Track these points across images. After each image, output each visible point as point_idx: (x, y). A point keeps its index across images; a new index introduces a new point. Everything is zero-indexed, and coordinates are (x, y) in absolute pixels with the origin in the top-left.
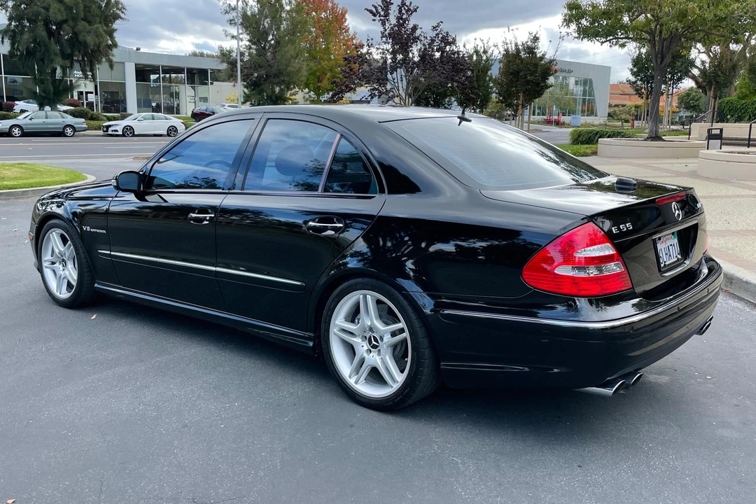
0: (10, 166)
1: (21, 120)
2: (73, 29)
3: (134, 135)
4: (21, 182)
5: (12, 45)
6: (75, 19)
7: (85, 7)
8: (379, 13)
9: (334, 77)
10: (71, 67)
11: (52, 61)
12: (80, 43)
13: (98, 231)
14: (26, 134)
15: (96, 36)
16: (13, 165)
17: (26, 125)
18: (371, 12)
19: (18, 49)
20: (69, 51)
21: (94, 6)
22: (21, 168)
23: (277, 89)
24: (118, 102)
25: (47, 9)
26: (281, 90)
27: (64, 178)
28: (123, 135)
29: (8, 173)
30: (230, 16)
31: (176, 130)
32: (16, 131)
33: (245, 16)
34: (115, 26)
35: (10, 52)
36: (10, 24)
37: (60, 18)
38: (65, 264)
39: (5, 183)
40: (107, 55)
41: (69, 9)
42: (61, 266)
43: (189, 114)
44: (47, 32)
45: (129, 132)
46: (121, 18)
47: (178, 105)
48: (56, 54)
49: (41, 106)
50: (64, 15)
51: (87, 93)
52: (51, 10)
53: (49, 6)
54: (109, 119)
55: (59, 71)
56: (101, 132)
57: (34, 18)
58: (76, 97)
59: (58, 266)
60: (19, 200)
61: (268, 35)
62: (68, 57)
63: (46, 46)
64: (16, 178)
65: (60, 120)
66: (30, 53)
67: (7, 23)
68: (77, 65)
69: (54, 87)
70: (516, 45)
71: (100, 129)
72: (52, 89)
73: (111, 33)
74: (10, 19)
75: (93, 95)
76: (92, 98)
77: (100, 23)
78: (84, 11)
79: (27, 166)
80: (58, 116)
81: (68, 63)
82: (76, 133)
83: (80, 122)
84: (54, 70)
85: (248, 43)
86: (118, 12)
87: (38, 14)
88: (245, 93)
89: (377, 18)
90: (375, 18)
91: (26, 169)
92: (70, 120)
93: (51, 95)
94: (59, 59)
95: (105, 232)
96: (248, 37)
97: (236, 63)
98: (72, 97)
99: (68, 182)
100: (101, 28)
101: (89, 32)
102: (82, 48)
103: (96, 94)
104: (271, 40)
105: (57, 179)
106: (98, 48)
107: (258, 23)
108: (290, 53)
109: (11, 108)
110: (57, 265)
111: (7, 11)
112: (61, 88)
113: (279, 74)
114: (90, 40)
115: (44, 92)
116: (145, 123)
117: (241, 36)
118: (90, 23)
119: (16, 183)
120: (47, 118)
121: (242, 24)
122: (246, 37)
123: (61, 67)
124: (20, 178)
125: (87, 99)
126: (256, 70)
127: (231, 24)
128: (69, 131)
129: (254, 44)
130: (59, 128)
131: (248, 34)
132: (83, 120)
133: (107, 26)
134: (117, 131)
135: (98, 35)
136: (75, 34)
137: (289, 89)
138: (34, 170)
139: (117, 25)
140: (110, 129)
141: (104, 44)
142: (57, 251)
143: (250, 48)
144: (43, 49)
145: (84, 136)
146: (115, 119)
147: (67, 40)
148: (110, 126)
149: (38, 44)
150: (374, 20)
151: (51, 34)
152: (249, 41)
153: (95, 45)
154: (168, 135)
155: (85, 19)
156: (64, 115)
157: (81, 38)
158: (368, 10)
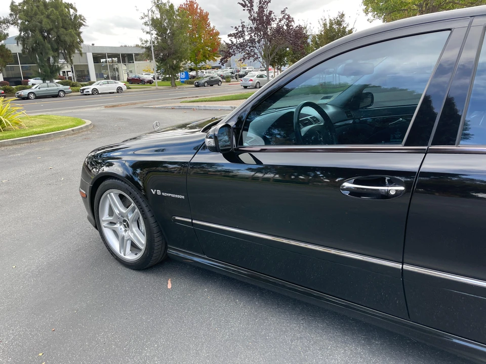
0: (34, 117)
1: (33, 89)
2: (57, 33)
3: (99, 94)
4: (45, 128)
5: (23, 46)
6: (57, 27)
7: (62, 20)
8: (247, 5)
9: (204, 53)
10: (58, 56)
11: (47, 53)
12: (62, 42)
13: (173, 196)
14: (38, 97)
15: (71, 37)
16: (36, 117)
17: (37, 92)
18: (242, 4)
19: (27, 48)
20: (56, 47)
21: (67, 19)
22: (41, 118)
23: (175, 62)
24: (85, 76)
25: (41, 22)
26: (177, 62)
27: (72, 124)
28: (92, 94)
29: (34, 123)
30: (144, 21)
31: (122, 89)
32: (32, 96)
33: (153, 19)
34: (81, 30)
35: (22, 50)
36: (21, 33)
37: (49, 27)
38: (127, 226)
39: (34, 130)
40: (78, 48)
41: (53, 21)
42: (122, 227)
43: (126, 80)
44: (42, 36)
45: (95, 92)
46: (84, 25)
47: (118, 75)
48: (49, 49)
49: (44, 80)
50: (51, 25)
51: (67, 72)
52: (43, 23)
53: (42, 20)
54: (83, 86)
55: (51, 59)
56: (79, 93)
57: (34, 29)
58: (62, 75)
59: (120, 227)
60: (46, 141)
61: (167, 30)
62: (56, 50)
63: (42, 45)
64: (40, 126)
65: (56, 88)
66: (34, 50)
67: (19, 33)
68: (61, 56)
69: (50, 69)
70: (330, 20)
71: (78, 91)
72: (49, 70)
73: (79, 34)
74: (20, 31)
75: (71, 73)
76: (70, 74)
77: (72, 29)
78: (62, 22)
79: (45, 117)
80: (54, 86)
81: (56, 54)
82: (66, 95)
83: (67, 88)
84: (49, 59)
85: (156, 36)
86: (81, 21)
87: (36, 26)
88: (157, 65)
89: (246, 8)
90: (244, 8)
91: (45, 119)
92: (61, 87)
93: (49, 74)
94: (51, 52)
95: (183, 197)
96: (156, 32)
97: (151, 47)
98: (60, 74)
99: (75, 126)
100: (73, 32)
101: (66, 35)
102: (63, 44)
103: (73, 72)
104: (169, 34)
105: (67, 124)
106: (72, 43)
107: (161, 23)
108: (181, 40)
109: (27, 83)
110: (118, 226)
111: (18, 26)
112: (54, 69)
113: (175, 53)
114: (67, 39)
115: (45, 72)
116: (104, 86)
117: (152, 32)
118: (66, 29)
119: (41, 129)
120: (48, 87)
121: (152, 24)
122: (154, 32)
123: (53, 56)
124: (43, 126)
125: (68, 75)
126: (162, 51)
127: (145, 25)
128: (62, 93)
129: (160, 36)
130: (56, 93)
131: (156, 31)
132: (69, 87)
133: (76, 30)
134: (89, 92)
135: (71, 36)
136: (58, 36)
137: (182, 61)
138: (51, 120)
139: (82, 29)
140: (85, 91)
141: (75, 41)
142: (117, 212)
143: (158, 39)
144: (41, 46)
145: (70, 96)
146: (86, 85)
147: (54, 40)
148: (84, 89)
149: (38, 44)
150: (244, 10)
151: (44, 38)
152: (156, 34)
153: (71, 42)
154: (118, 92)
155: (63, 27)
156: (58, 84)
157: (62, 39)
158: (240, 4)
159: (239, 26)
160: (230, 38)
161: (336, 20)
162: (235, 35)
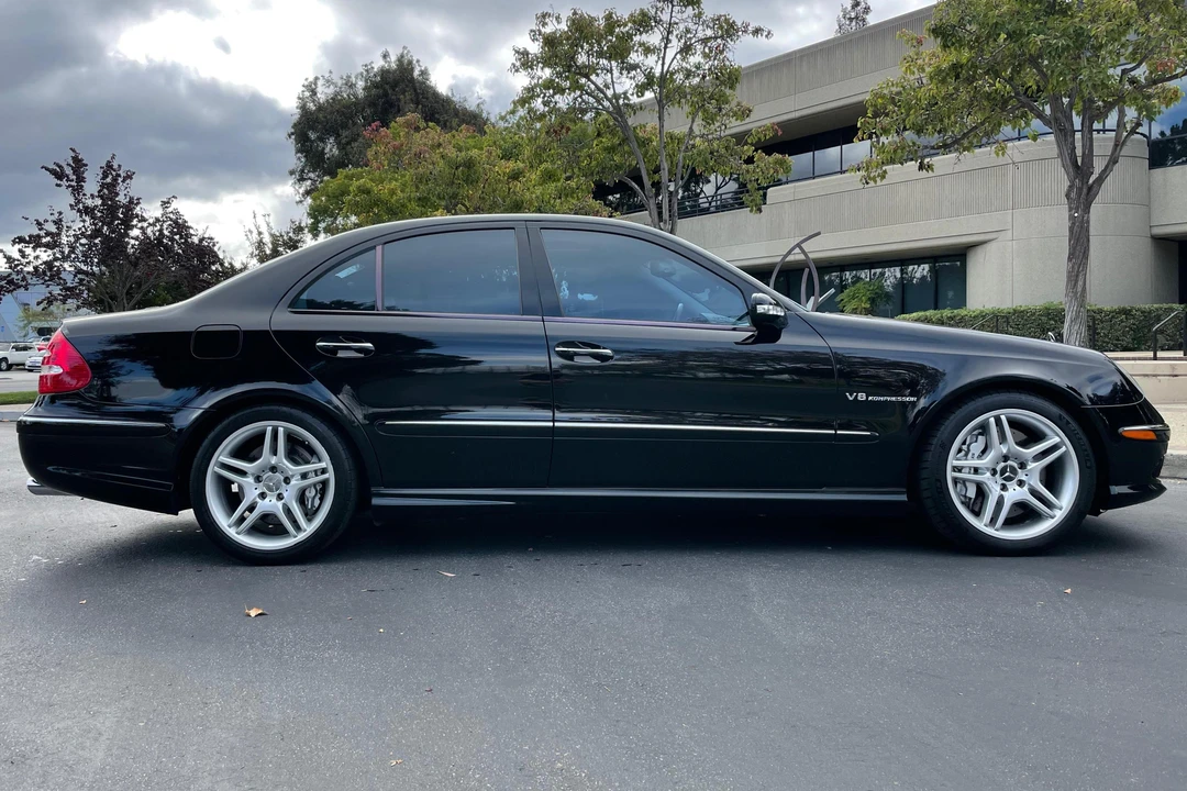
8: (67, 176)
18: (53, 172)
70: (272, 235)
89: (64, 183)
90: (59, 182)
150: (58, 185)
158: (47, 169)
159: (46, 221)
160: (17, 246)
161: (285, 238)
162: (35, 241)
